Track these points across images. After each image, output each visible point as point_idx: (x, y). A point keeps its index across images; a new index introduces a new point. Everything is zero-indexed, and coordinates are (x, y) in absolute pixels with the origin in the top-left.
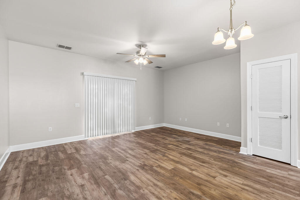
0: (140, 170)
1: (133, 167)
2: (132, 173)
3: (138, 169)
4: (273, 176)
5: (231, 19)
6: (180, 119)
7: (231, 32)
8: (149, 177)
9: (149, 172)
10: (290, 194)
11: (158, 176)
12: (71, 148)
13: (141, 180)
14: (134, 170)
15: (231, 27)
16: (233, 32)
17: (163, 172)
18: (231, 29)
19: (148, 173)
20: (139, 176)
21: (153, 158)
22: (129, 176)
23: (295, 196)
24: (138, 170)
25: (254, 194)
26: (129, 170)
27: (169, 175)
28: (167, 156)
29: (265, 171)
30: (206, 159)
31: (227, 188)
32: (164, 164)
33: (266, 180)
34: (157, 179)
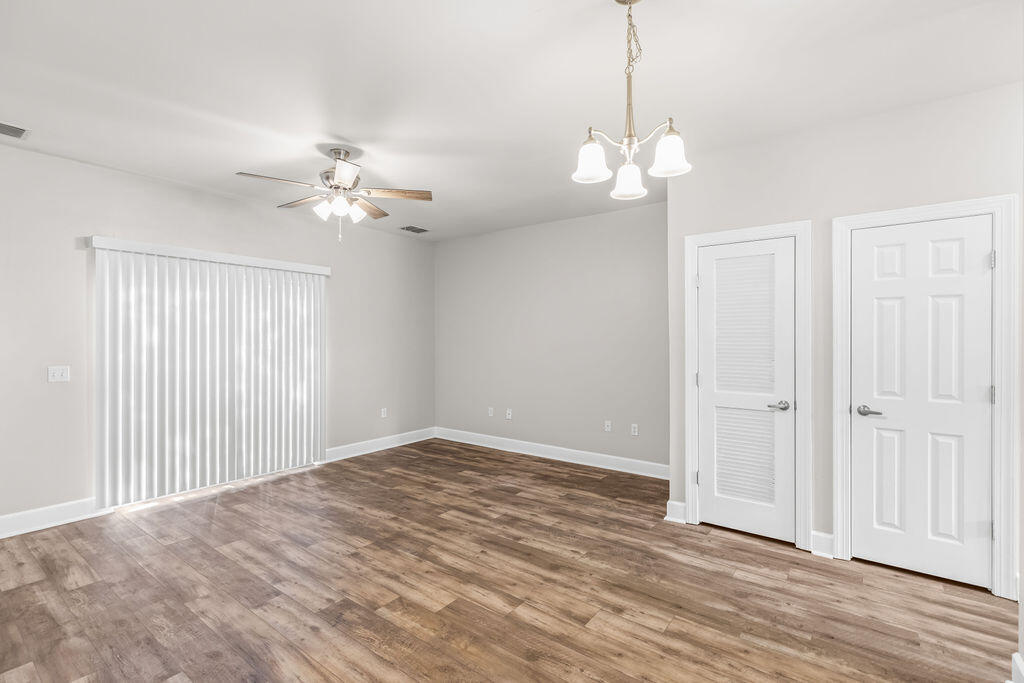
0: (323, 630)
1: (297, 620)
2: (290, 647)
3: (317, 625)
4: (749, 592)
5: (629, 104)
6: (491, 411)
7: (630, 148)
8: (354, 652)
9: (361, 631)
10: (791, 647)
11: (390, 645)
12: (21, 564)
13: (322, 674)
14: (301, 634)
15: (630, 131)
16: (635, 146)
17: (414, 624)
18: (630, 136)
19: (354, 639)
20: (317, 658)
21: (382, 572)
22: (274, 662)
23: (801, 650)
24: (314, 629)
25: (696, 662)
26: (277, 636)
27: (432, 634)
28: (436, 557)
29: (729, 577)
30: (565, 553)
31: (620, 655)
32: (421, 591)
33: (731, 609)
34: (386, 657)
